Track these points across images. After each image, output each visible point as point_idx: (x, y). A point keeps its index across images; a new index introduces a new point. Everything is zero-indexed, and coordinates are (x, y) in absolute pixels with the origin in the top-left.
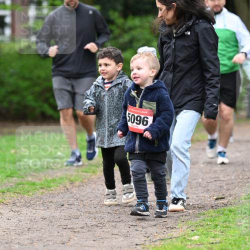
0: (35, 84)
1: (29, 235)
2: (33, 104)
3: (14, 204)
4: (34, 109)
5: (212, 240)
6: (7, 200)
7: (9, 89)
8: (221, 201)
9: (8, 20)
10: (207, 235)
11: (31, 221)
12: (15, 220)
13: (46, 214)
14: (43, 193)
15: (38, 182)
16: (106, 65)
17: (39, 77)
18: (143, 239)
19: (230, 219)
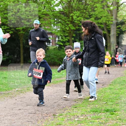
0: (57, 57)
1: (56, 94)
2: (57, 61)
3: (53, 86)
4: (57, 63)
5: (101, 96)
6: (51, 85)
7: (51, 58)
8: (104, 86)
9: (51, 41)
10: (100, 94)
11: (57, 90)
12: (53, 90)
13: (61, 89)
14: (60, 83)
15: (58, 81)
16: (70, 51)
17: (59, 55)
18: (84, 95)
19: (106, 90)
